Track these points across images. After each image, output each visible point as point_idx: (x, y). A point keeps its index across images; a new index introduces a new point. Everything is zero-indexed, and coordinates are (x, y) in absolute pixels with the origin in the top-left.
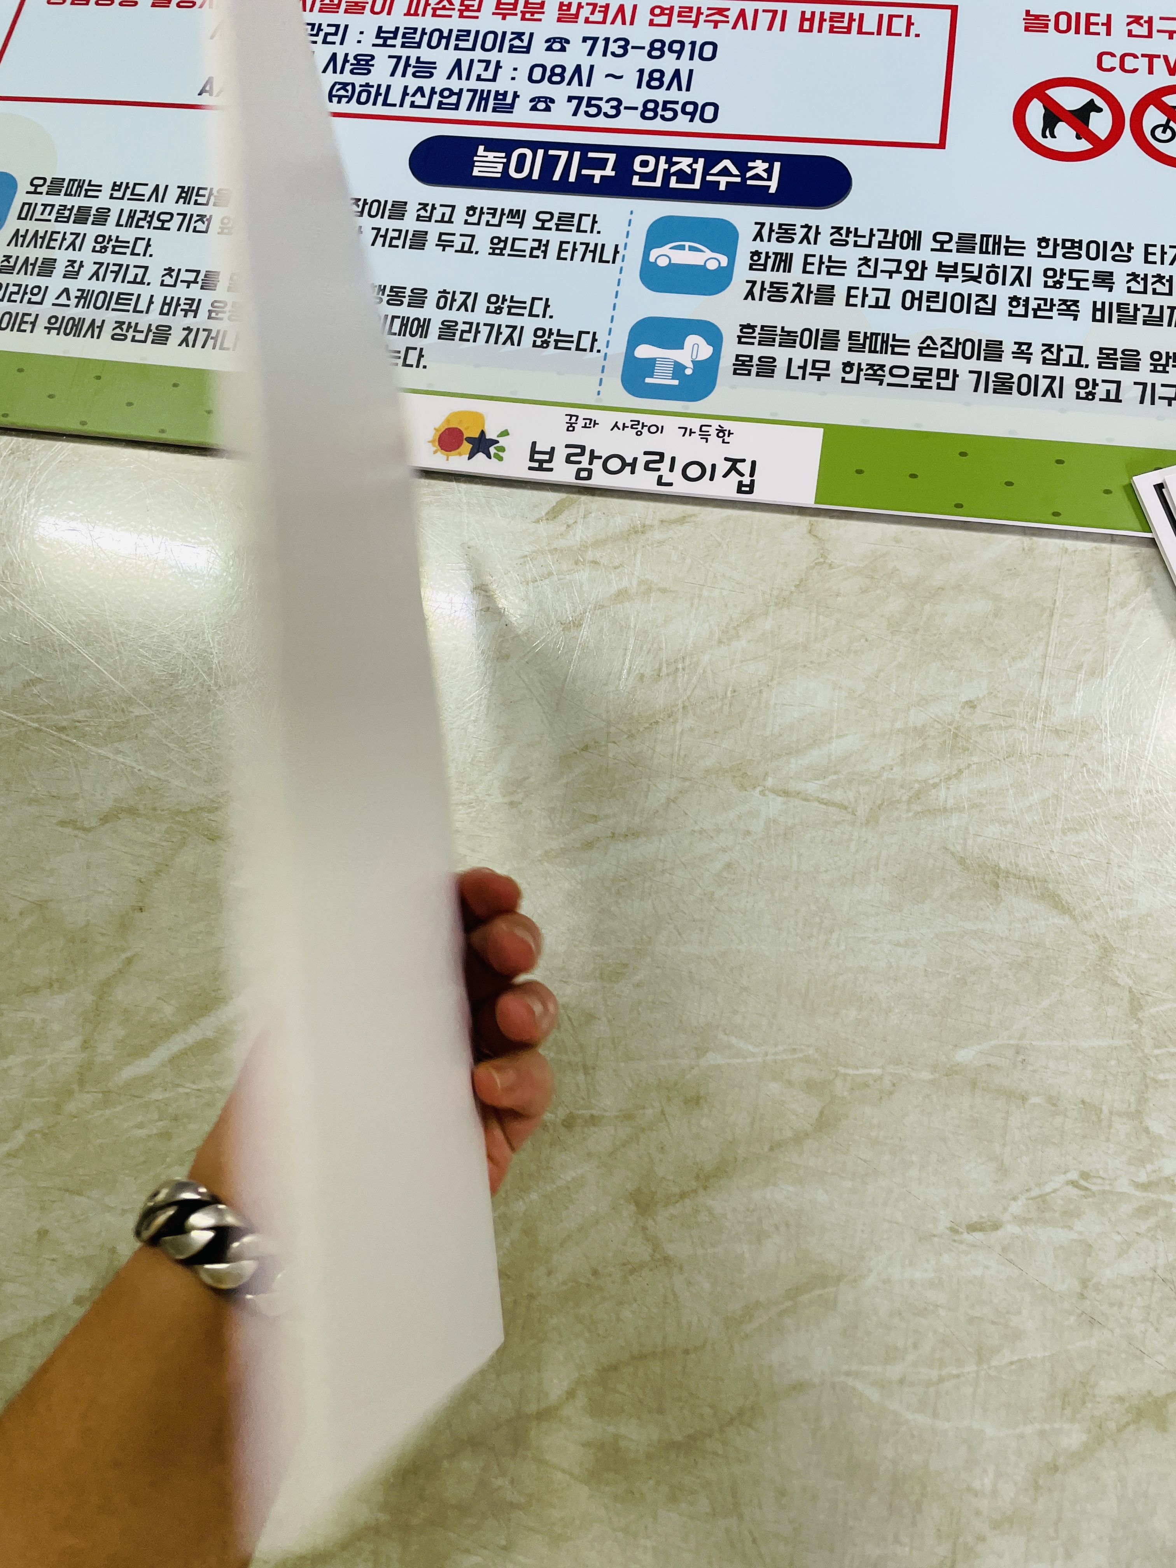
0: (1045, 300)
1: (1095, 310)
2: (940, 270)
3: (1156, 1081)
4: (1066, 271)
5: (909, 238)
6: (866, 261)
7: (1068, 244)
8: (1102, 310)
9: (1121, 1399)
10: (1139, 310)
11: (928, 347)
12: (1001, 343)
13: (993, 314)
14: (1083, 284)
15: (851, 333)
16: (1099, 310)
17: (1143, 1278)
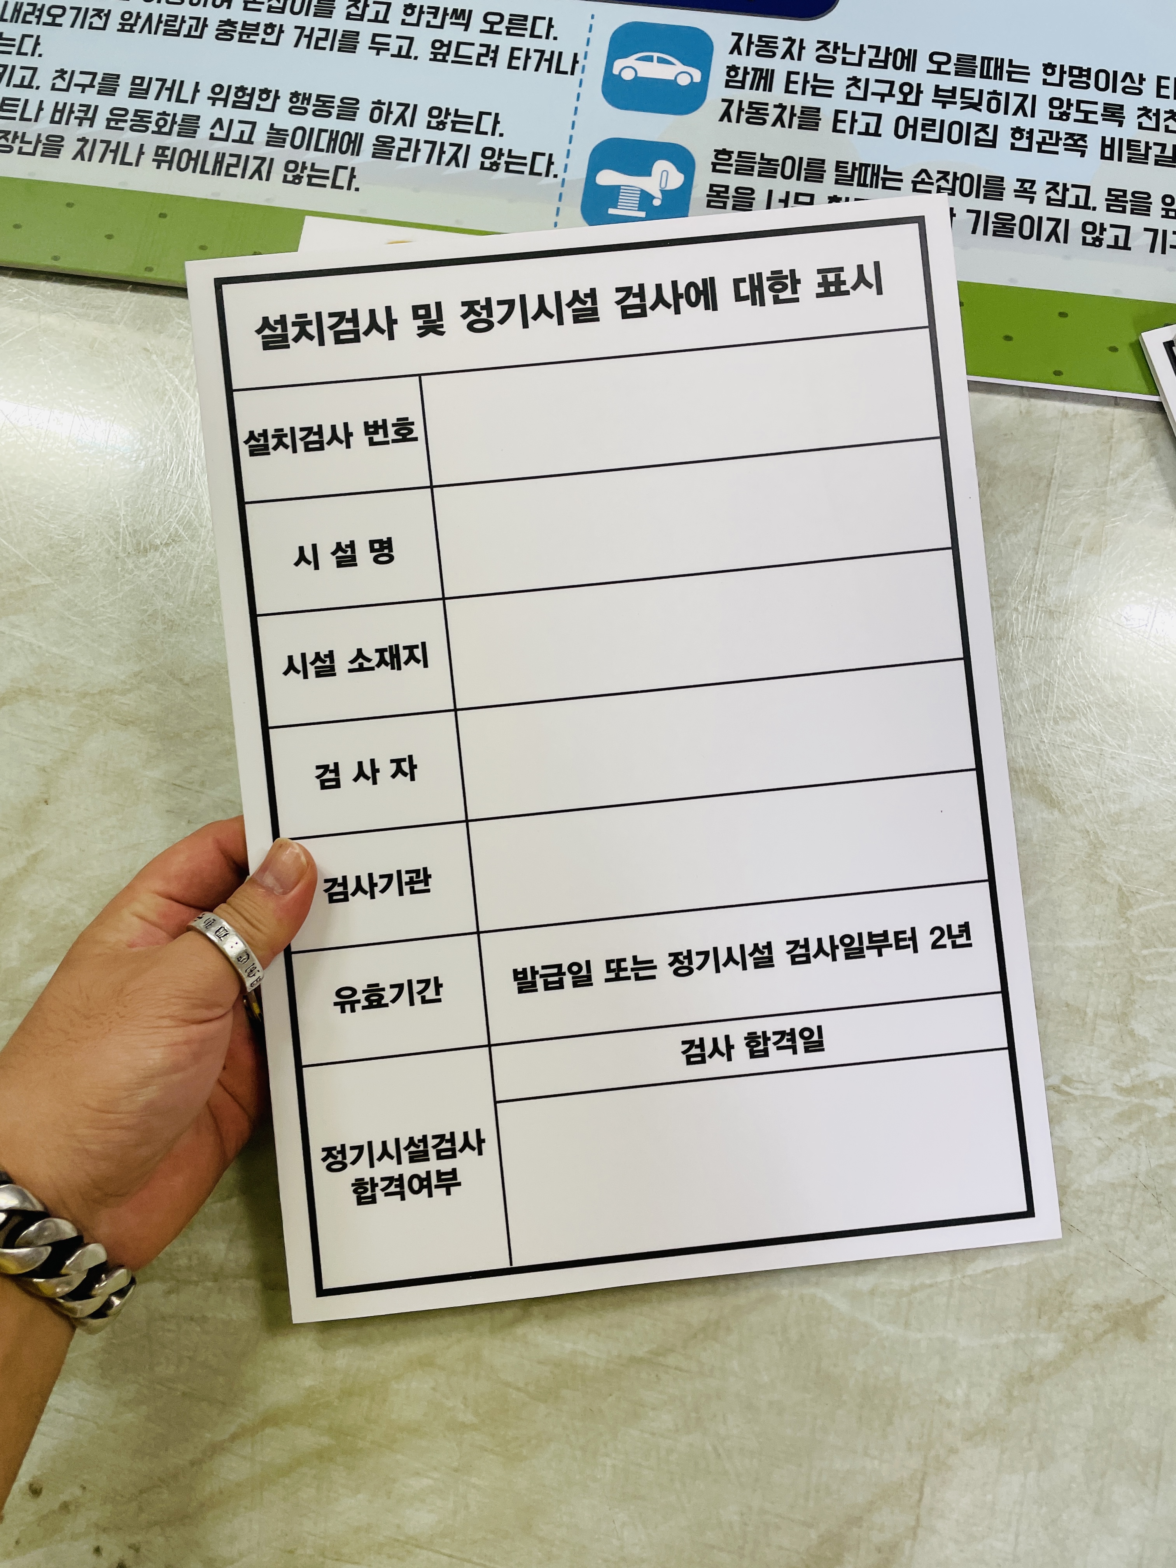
0: (1051, 133)
1: (1104, 146)
2: (936, 95)
3: (1143, 982)
4: (1074, 101)
5: (903, 57)
6: (855, 81)
7: (1076, 72)
8: (1112, 147)
9: (1097, 1307)
10: (1151, 148)
11: (923, 182)
12: (1002, 179)
13: (994, 146)
14: (1091, 117)
15: (838, 163)
16: (1108, 146)
17: (1124, 1185)
